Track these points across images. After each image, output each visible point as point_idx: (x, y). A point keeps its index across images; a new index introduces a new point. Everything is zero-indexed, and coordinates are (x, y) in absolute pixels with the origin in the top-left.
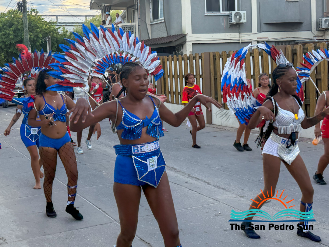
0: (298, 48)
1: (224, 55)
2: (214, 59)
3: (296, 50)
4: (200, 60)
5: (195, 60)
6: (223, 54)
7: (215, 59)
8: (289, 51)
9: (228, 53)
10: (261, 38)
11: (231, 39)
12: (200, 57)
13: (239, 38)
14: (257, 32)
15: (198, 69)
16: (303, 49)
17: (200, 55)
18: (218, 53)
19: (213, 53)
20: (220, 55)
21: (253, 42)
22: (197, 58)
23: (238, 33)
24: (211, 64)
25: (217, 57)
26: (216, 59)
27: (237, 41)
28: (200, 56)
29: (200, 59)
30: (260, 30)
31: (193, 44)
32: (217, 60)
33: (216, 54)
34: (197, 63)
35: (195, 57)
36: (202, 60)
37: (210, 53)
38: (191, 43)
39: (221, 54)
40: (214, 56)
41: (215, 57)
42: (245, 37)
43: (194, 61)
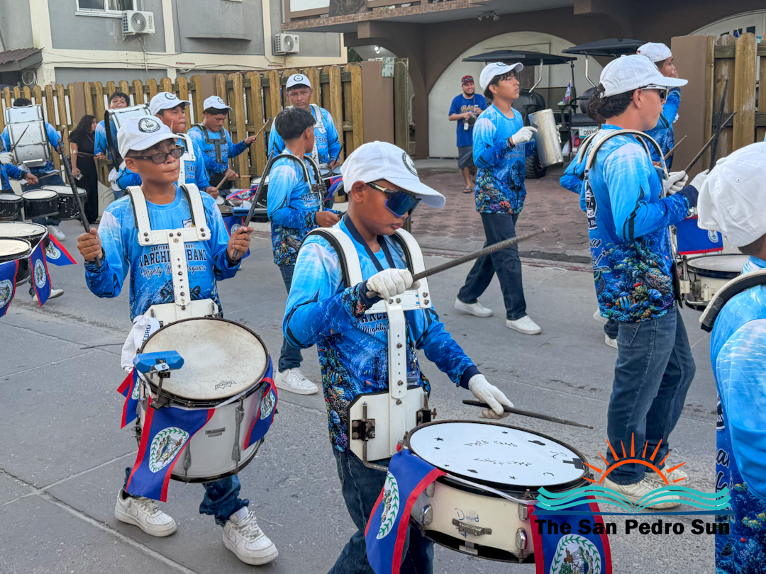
0: (236, 79)
1: (110, 89)
2: (92, 95)
3: (232, 82)
4: (67, 97)
5: (57, 97)
6: (109, 86)
7: (94, 96)
8: (222, 84)
9: (117, 86)
10: (182, 64)
11: (128, 62)
12: (66, 92)
13: (143, 62)
14: (174, 53)
15: (64, 115)
16: (244, 82)
17: (66, 88)
18: (99, 85)
19: (90, 83)
20: (103, 89)
21: (169, 70)
22: (61, 93)
23: (142, 53)
24: (87, 105)
25: (98, 93)
26: (96, 95)
27: (141, 68)
28: (65, 90)
29: (65, 94)
30: (180, 49)
31: (55, 68)
32: (99, 96)
33: (96, 86)
34: (61, 103)
35: (57, 91)
36: (69, 96)
37: (84, 84)
38: (52, 67)
39: (104, 86)
40: (92, 89)
41: (93, 93)
42: (155, 60)
43: (55, 98)
